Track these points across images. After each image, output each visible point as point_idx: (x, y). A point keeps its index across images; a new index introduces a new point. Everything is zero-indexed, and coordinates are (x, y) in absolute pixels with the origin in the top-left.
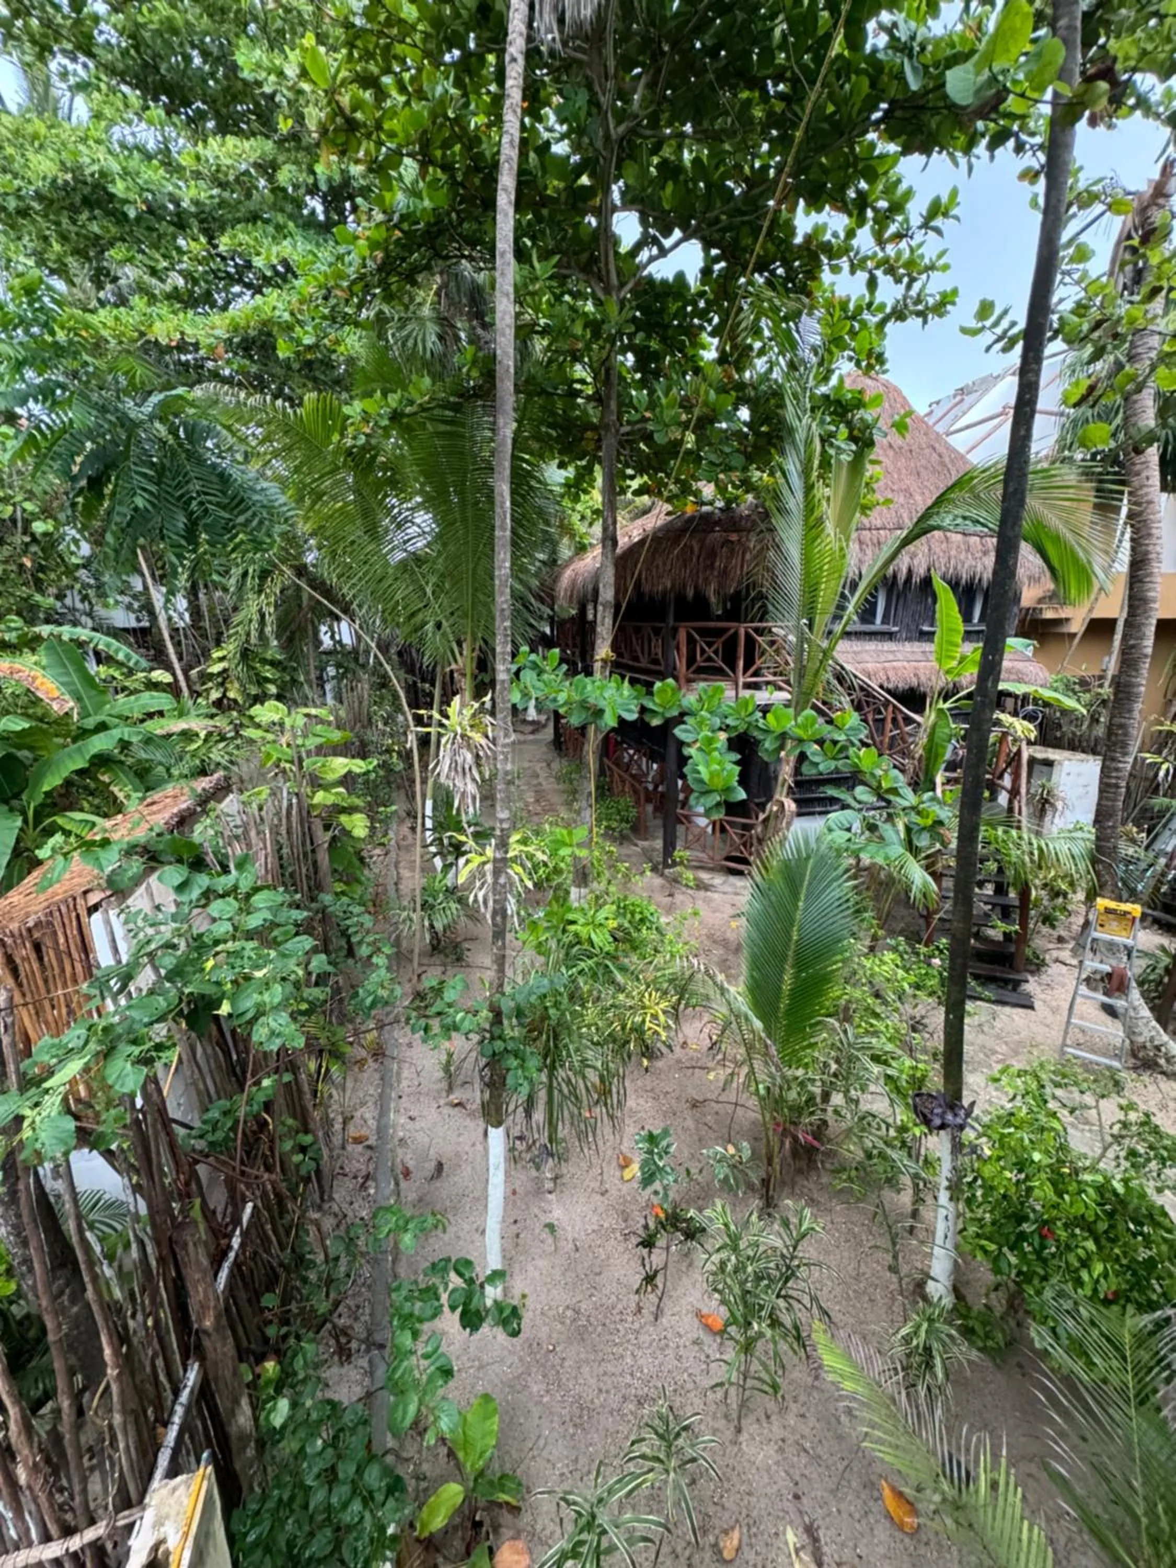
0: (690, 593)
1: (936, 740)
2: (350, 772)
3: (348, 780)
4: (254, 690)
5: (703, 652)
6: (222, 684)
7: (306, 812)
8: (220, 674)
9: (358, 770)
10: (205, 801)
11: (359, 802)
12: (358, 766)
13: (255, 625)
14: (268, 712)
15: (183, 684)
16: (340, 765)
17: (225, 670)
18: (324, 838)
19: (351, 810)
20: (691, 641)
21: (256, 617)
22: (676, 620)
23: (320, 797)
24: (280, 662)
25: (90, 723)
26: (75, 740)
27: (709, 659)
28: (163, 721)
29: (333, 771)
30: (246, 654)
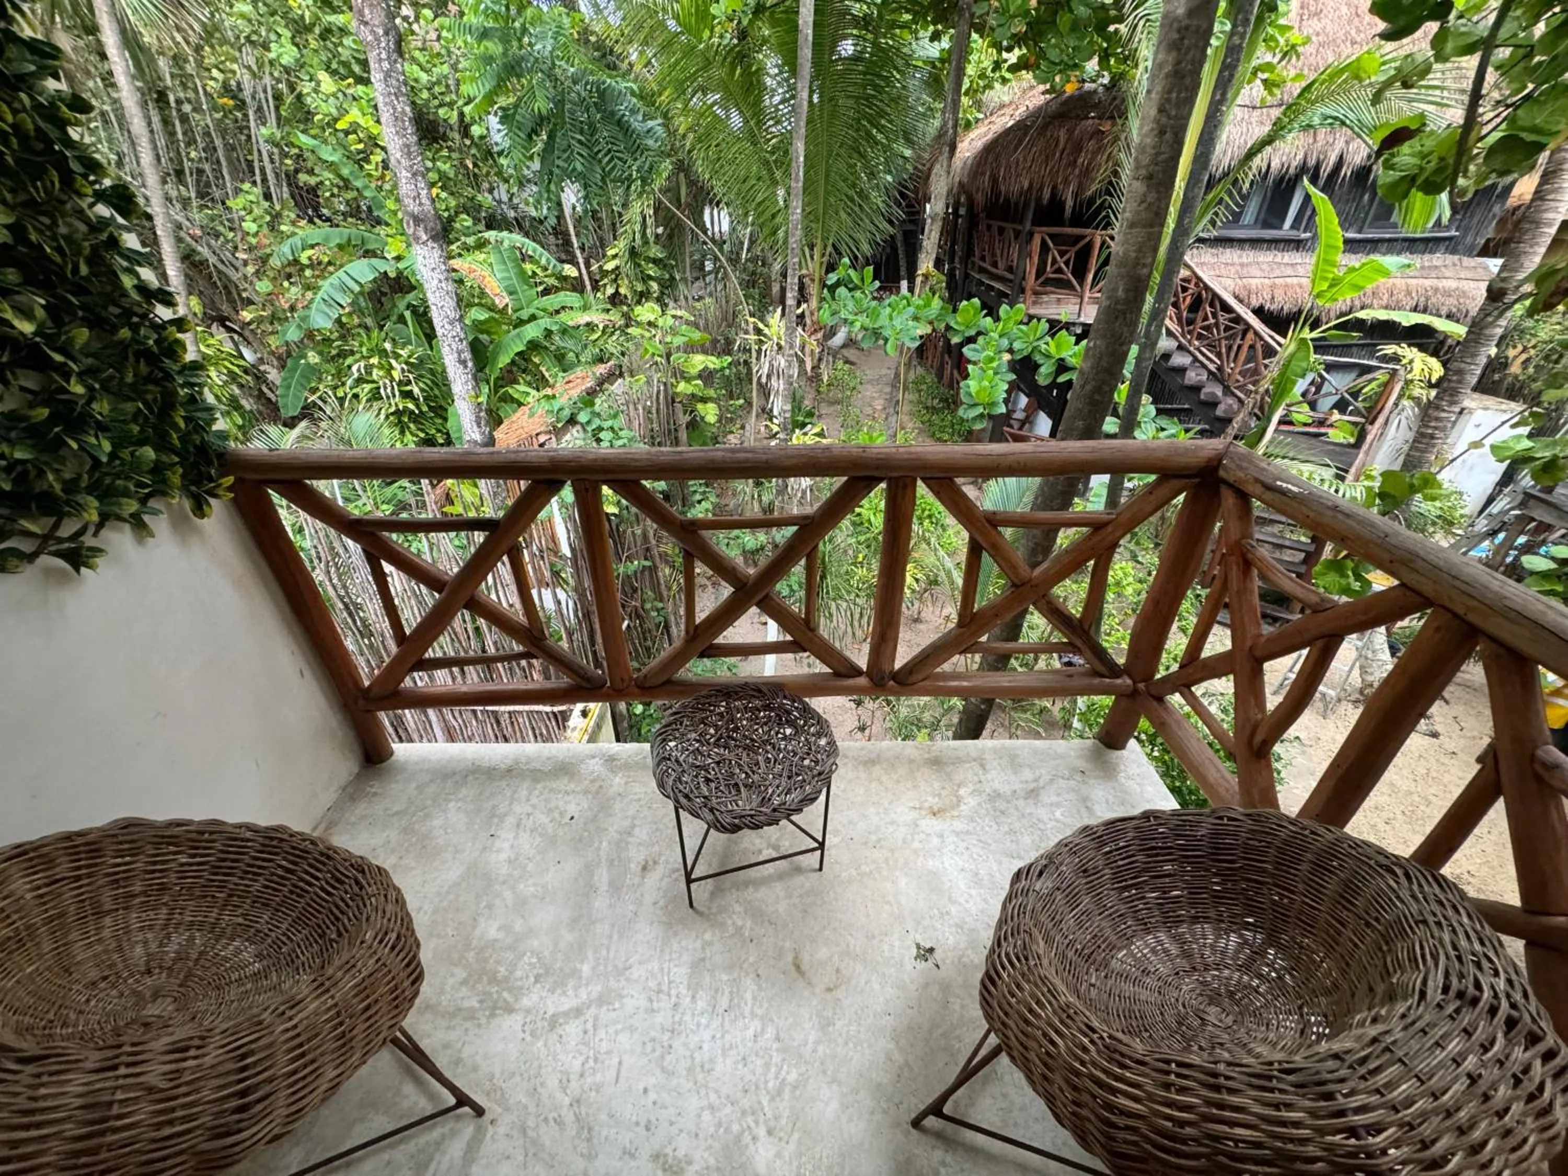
0: (1047, 194)
1: (1289, 373)
2: (706, 368)
3: (707, 376)
4: (639, 287)
5: (1054, 261)
6: (615, 280)
7: (672, 400)
8: (613, 271)
9: (711, 366)
10: (602, 382)
11: (711, 393)
12: (713, 362)
13: (637, 228)
14: (647, 312)
15: (586, 277)
16: (699, 361)
17: (617, 268)
18: (684, 419)
19: (704, 400)
20: (1044, 249)
21: (639, 219)
22: (1033, 224)
23: (682, 387)
24: (661, 260)
25: (524, 314)
26: (515, 327)
27: (1060, 270)
28: (573, 314)
29: (693, 366)
30: (633, 253)
